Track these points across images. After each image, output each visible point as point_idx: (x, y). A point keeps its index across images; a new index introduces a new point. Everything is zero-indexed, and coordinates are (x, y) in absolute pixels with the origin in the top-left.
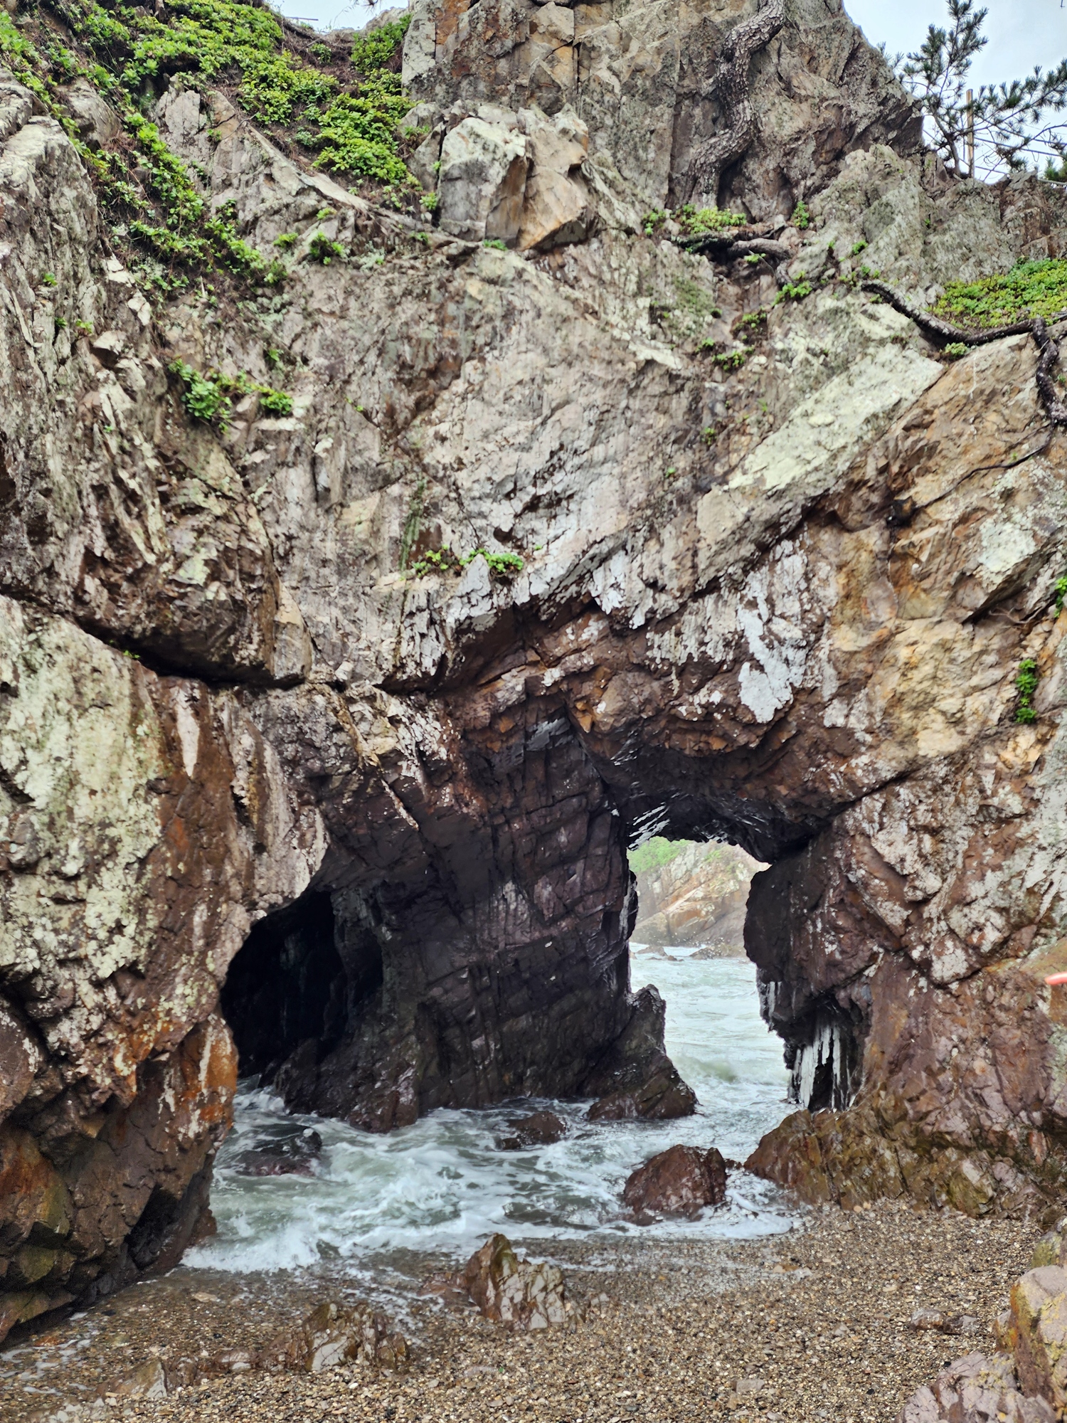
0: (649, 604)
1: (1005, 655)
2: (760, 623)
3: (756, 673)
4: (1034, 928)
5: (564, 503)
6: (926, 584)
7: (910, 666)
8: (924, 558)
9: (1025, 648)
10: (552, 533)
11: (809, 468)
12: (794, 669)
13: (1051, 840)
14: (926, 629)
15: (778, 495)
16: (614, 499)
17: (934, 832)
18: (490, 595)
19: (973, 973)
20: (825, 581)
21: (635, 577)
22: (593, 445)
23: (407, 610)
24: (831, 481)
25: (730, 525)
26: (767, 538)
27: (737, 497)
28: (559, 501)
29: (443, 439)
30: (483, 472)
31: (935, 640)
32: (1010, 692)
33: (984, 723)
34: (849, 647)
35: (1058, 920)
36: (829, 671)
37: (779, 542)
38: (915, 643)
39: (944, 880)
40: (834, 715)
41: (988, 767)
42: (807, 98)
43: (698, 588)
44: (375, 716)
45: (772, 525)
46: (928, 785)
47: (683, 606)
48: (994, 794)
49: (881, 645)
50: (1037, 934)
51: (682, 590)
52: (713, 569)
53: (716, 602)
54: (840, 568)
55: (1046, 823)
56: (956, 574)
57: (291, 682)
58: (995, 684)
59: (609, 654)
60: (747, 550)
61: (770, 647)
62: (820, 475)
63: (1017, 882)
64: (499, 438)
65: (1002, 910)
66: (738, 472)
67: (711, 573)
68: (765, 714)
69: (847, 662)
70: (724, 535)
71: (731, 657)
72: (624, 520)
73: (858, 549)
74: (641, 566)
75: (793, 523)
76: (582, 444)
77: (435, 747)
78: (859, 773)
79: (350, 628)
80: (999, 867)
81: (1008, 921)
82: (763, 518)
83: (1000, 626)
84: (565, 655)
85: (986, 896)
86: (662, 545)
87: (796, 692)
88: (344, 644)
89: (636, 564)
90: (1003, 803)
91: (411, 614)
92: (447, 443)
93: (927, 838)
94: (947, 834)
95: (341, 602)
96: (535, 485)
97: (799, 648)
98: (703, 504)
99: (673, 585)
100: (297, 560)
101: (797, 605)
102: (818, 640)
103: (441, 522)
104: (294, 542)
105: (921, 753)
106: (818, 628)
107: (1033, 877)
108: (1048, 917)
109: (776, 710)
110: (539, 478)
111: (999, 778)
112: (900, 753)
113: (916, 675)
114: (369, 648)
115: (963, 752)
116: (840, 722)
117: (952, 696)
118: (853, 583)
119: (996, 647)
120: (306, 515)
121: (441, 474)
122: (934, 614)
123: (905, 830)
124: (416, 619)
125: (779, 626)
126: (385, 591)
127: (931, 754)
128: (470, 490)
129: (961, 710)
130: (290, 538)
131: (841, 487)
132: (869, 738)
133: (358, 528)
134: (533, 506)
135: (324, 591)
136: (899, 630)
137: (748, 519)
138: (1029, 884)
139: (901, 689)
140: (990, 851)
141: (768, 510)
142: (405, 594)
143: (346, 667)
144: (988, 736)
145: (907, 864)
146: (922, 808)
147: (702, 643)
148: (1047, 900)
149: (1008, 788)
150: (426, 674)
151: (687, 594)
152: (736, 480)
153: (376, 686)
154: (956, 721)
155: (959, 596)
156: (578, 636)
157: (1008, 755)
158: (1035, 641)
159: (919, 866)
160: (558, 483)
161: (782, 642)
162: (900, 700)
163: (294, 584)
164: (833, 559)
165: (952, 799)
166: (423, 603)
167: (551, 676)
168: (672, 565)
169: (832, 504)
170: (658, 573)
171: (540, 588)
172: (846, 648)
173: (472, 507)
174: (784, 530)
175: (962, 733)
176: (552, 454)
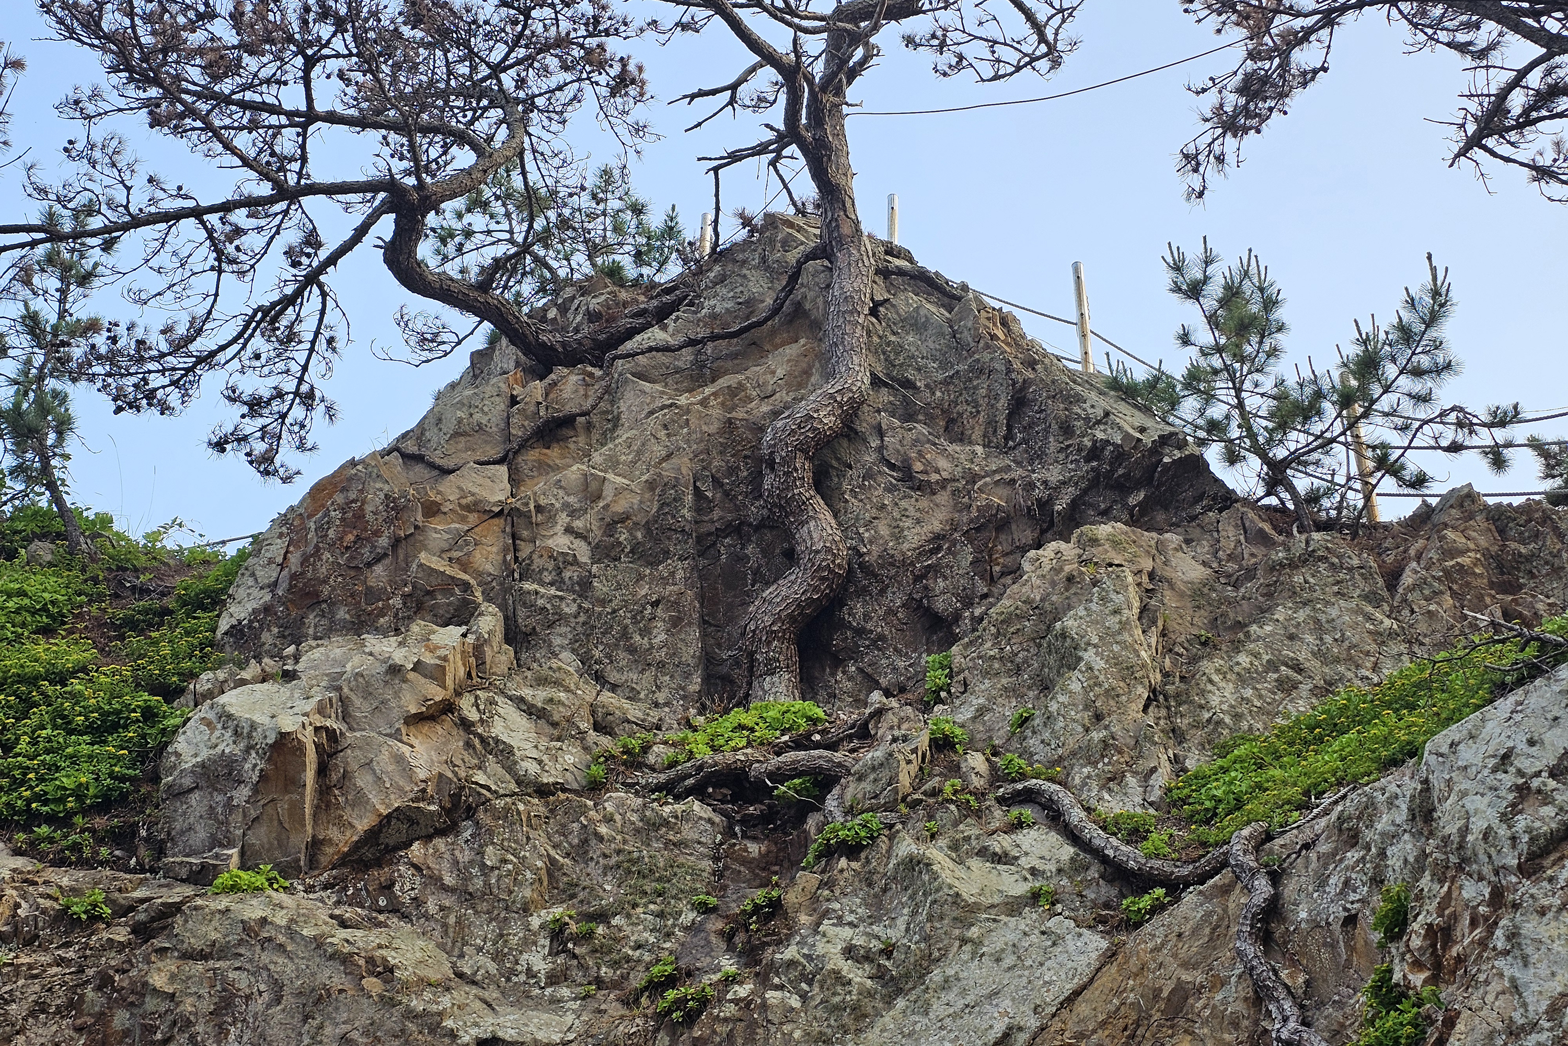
42: (943, 484)
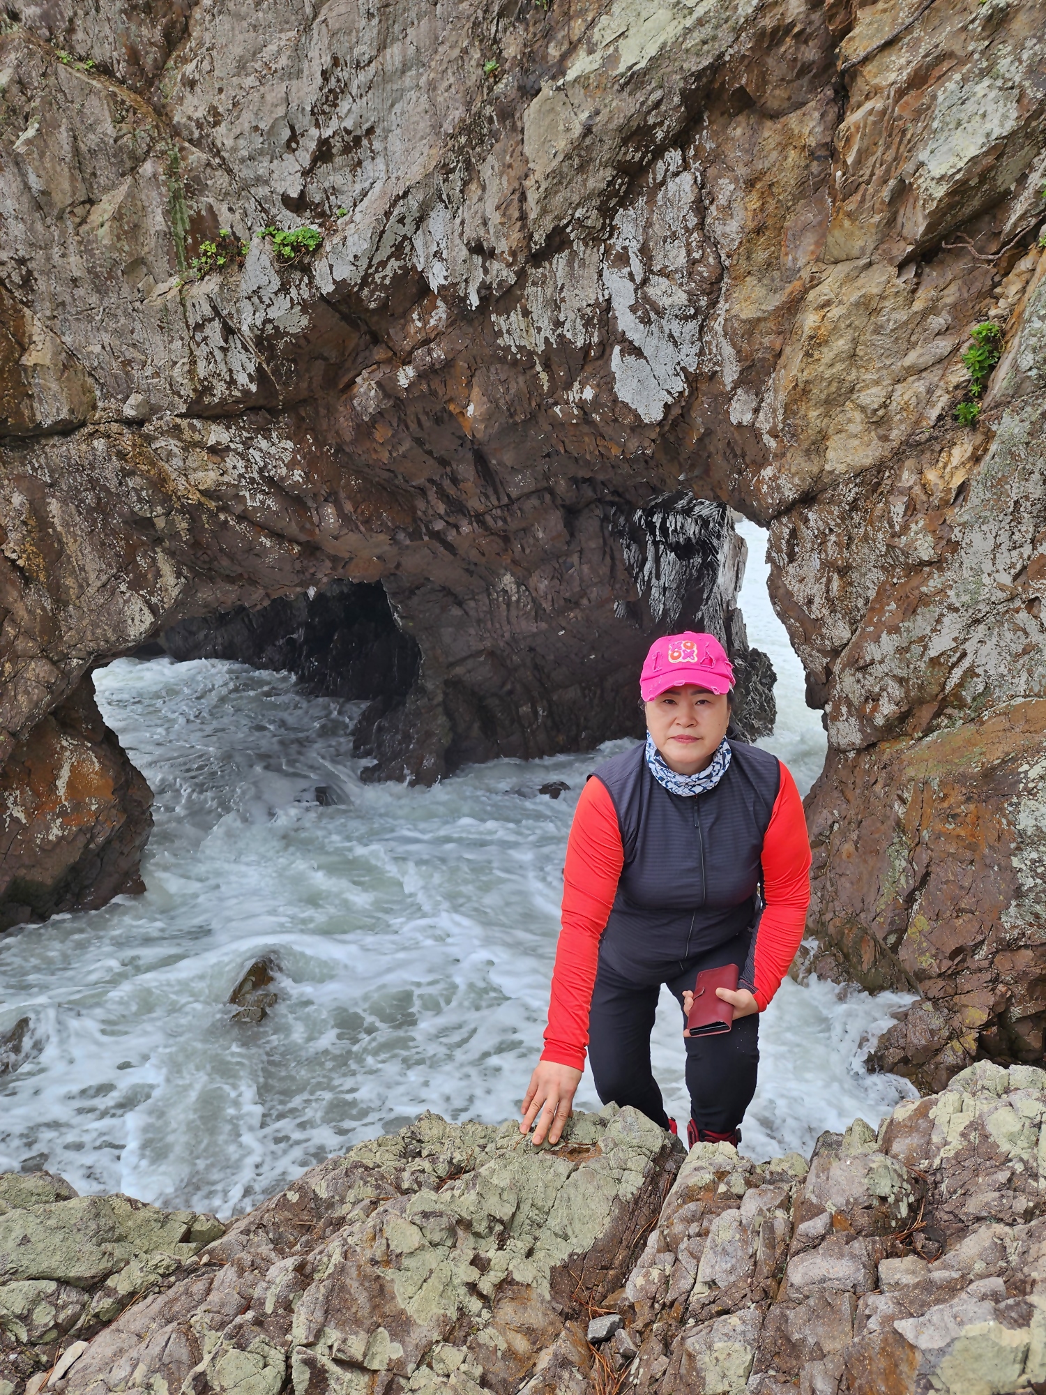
0: (479, 275)
1: (962, 314)
2: (631, 286)
3: (630, 359)
4: (935, 707)
5: (365, 142)
6: (851, 205)
7: (817, 342)
8: (850, 160)
9: (997, 298)
10: (358, 188)
11: (689, 22)
12: (685, 349)
13: (966, 598)
14: (850, 279)
15: (634, 80)
16: (424, 125)
17: (844, 571)
18: (284, 288)
19: (870, 747)
20: (727, 210)
21: (458, 241)
22: (382, 47)
23: (192, 322)
24: (725, 36)
25: (561, 144)
26: (632, 154)
27: (577, 95)
28: (357, 140)
29: (192, 84)
30: (246, 120)
31: (854, 298)
32: (960, 374)
33: (917, 422)
34: (748, 312)
35: (969, 700)
36: (728, 350)
37: (659, 153)
38: (827, 304)
39: (853, 633)
40: (740, 412)
41: (901, 493)
43: (534, 248)
44: (185, 449)
45: (637, 134)
46: (836, 510)
47: (522, 275)
48: (905, 528)
49: (794, 306)
50: (938, 714)
51: (513, 254)
52: (549, 218)
53: (570, 263)
54: (750, 184)
55: (966, 574)
56: (892, 183)
57: (65, 430)
58: (940, 361)
59: (460, 344)
60: (598, 179)
61: (646, 321)
62: (707, 31)
63: (917, 649)
64: (258, 65)
65: (901, 681)
66: (582, 52)
67: (548, 224)
68: (652, 413)
69: (749, 334)
70: (555, 163)
71: (595, 339)
72: (437, 154)
73: (783, 147)
74: (462, 223)
75: (672, 123)
76: (364, 50)
77: (284, 471)
78: (765, 488)
79: (130, 353)
80: (894, 630)
81: (908, 692)
82: (612, 126)
83: (961, 265)
84: (414, 349)
85: (881, 662)
86: (484, 188)
87: (693, 380)
88: (127, 373)
89: (458, 221)
90: (910, 544)
91: (199, 327)
92: (198, 89)
93: (836, 576)
94: (855, 575)
95: (113, 325)
96: (317, 125)
97: (686, 318)
98: (531, 113)
99: (502, 246)
100: (41, 285)
101: (683, 252)
102: (713, 304)
103: (211, 200)
104: (30, 265)
105: (828, 467)
106: (713, 289)
107: (940, 644)
108: (956, 693)
109: (667, 407)
110: (319, 114)
111: (911, 509)
112: (807, 467)
113: (827, 354)
114: (156, 374)
115: (879, 467)
116: (747, 418)
117: (877, 383)
118: (771, 206)
119: (949, 300)
120: (31, 229)
121: (196, 134)
122: (863, 250)
123: (817, 564)
124: (207, 331)
125: (658, 289)
126: (159, 300)
127: (841, 468)
128: (234, 149)
129: (884, 406)
130: (22, 262)
131: (746, 44)
132: (773, 443)
133: (101, 232)
134: (323, 153)
135: (86, 314)
136: (814, 282)
137: (588, 131)
138: (933, 653)
139: (805, 376)
140: (893, 606)
141: (624, 107)
142: (184, 306)
143: (134, 399)
144: (919, 444)
145: (814, 607)
146: (833, 538)
147: (558, 324)
148: (957, 673)
149: (921, 524)
150: (246, 392)
151: (521, 258)
152: (581, 64)
153: (180, 416)
154: (879, 421)
155: (900, 220)
156: (426, 323)
157: (932, 476)
158: (1012, 287)
159: (825, 612)
160: (348, 114)
161: (660, 313)
162: (806, 392)
163: (48, 313)
164: (741, 171)
165: (862, 530)
166: (207, 310)
167: (405, 376)
168: (495, 218)
169: (735, 78)
170: (482, 233)
171: (344, 272)
172: (743, 316)
173: (246, 173)
174: (660, 135)
175: (885, 438)
176: (325, 75)
